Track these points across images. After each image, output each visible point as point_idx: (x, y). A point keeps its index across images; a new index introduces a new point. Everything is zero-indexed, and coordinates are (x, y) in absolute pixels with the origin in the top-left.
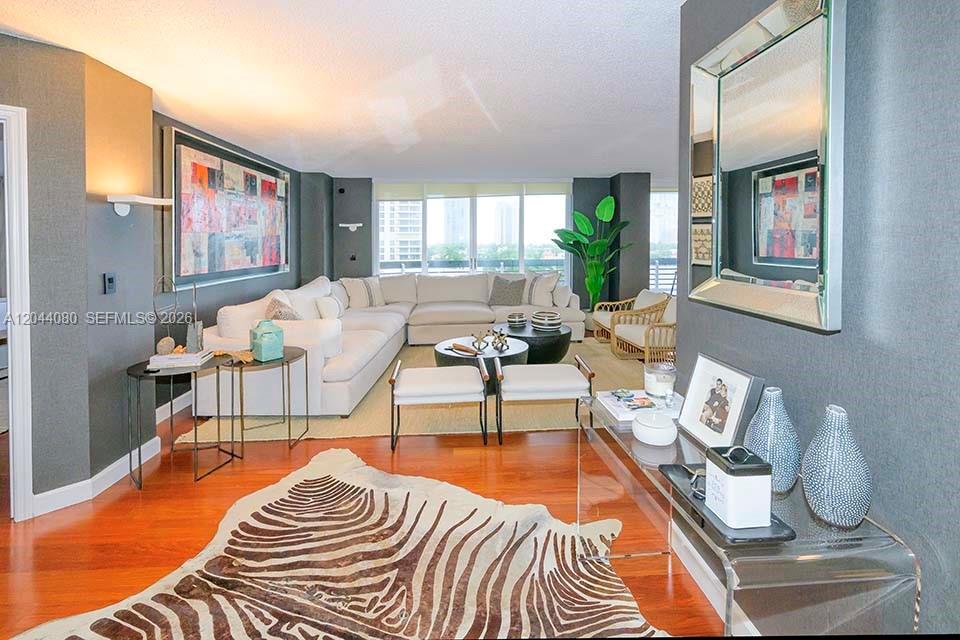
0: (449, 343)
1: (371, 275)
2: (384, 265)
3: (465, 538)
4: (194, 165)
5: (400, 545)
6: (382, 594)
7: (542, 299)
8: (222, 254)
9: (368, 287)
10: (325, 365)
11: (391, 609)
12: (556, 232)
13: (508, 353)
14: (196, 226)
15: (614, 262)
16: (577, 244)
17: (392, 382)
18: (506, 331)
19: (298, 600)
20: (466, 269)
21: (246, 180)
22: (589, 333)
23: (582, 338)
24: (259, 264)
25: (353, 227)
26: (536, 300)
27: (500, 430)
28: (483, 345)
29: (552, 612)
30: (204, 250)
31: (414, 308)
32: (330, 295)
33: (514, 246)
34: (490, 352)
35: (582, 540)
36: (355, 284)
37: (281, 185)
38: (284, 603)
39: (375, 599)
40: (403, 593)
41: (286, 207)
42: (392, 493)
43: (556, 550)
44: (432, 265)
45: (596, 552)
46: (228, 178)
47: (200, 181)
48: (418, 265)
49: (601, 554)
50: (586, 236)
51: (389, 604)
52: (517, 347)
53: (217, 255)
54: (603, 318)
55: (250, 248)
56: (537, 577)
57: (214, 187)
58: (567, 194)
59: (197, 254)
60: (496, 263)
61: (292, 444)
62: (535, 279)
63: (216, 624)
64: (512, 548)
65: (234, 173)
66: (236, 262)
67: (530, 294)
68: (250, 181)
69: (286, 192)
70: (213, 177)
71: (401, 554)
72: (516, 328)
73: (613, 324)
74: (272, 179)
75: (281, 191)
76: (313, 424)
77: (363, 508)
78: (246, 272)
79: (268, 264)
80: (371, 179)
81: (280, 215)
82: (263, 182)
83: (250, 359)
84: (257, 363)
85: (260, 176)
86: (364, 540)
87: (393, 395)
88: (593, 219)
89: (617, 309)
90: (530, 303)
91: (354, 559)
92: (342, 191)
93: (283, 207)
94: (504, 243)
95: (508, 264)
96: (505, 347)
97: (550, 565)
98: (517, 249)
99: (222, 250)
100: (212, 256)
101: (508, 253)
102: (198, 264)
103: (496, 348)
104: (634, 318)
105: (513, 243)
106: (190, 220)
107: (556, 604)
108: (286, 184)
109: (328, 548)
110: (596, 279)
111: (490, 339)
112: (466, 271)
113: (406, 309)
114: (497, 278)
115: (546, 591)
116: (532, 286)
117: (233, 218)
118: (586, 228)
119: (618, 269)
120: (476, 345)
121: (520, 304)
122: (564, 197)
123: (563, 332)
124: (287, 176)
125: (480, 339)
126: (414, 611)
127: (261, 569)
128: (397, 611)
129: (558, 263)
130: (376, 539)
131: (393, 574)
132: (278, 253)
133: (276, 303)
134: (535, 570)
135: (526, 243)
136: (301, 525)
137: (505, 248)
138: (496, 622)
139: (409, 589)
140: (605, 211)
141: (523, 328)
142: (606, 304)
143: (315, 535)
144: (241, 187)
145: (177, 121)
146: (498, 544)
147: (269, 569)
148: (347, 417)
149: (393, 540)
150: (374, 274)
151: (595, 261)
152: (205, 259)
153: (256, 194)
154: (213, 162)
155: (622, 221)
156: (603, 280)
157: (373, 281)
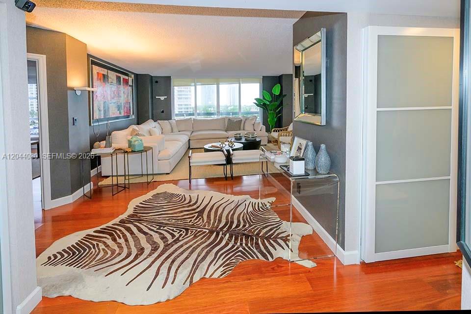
0: (210, 145)
1: (171, 119)
2: (177, 115)
3: (221, 205)
4: (98, 73)
5: (198, 207)
6: (193, 219)
7: (249, 128)
8: (108, 110)
9: (171, 124)
10: (159, 153)
11: (197, 222)
12: (255, 99)
13: (234, 148)
14: (99, 98)
15: (280, 112)
16: (264, 104)
17: (189, 157)
18: (233, 140)
19: (164, 222)
20: (216, 116)
21: (117, 79)
22: (269, 142)
23: (266, 143)
24: (122, 115)
25: (162, 98)
26: (246, 128)
27: (232, 175)
28: (224, 145)
29: (250, 219)
30: (102, 109)
31: (192, 133)
32: (155, 127)
33: (236, 106)
34: (227, 147)
35: (261, 203)
36: (165, 123)
37: (130, 80)
38: (160, 223)
39: (191, 221)
40: (200, 219)
41: (133, 90)
42: (192, 195)
43: (252, 206)
44: (199, 114)
45: (266, 205)
46: (110, 78)
47: (100, 80)
48: (193, 114)
49: (268, 206)
50: (268, 101)
51: (196, 221)
52: (238, 145)
53: (107, 111)
54: (275, 135)
55: (119, 108)
56: (246, 212)
57: (105, 82)
58: (260, 83)
59: (100, 111)
60: (228, 114)
61: (148, 183)
62: (246, 120)
63: (138, 229)
64: (237, 207)
65: (112, 75)
66: (114, 114)
67: (244, 126)
68: (118, 78)
69: (132, 83)
70: (105, 78)
71: (198, 210)
72: (238, 139)
73: (279, 136)
74: (127, 78)
75: (130, 83)
76: (155, 177)
77: (182, 199)
78: (117, 118)
79: (126, 114)
80: (170, 77)
81: (130, 94)
82: (123, 79)
83: (130, 150)
84: (133, 151)
85: (122, 76)
86: (184, 207)
87: (190, 162)
88: (271, 94)
89: (281, 131)
90: (244, 130)
91: (182, 212)
92: (157, 82)
93: (131, 90)
94: (232, 104)
95: (233, 114)
96: (233, 146)
97: (250, 209)
98: (238, 108)
99: (109, 108)
100: (105, 111)
101: (234, 109)
102: (100, 114)
103: (230, 146)
104: (288, 134)
105: (236, 104)
106: (96, 96)
107: (252, 218)
108: (132, 80)
109: (171, 210)
110: (273, 119)
111: (227, 143)
112: (215, 117)
113: (189, 133)
114: (229, 119)
115: (249, 215)
116: (245, 122)
117: (112, 95)
118: (268, 97)
119: (282, 114)
120: (221, 145)
121: (240, 130)
122: (259, 84)
123: (258, 140)
124: (133, 76)
125: (223, 143)
126: (205, 222)
127: (149, 216)
128: (199, 222)
129: (256, 113)
130: (188, 207)
131: (196, 215)
132: (130, 110)
133: (134, 130)
134: (245, 211)
135: (242, 105)
136: (159, 205)
137: (232, 107)
138: (232, 222)
139: (203, 217)
140: (277, 90)
141: (240, 139)
142: (276, 129)
143: (165, 207)
144: (115, 81)
145: (91, 56)
146: (233, 206)
147: (151, 216)
148: (168, 174)
149: (195, 207)
150: (172, 119)
151: (272, 112)
152: (102, 112)
153: (120, 84)
154: (104, 71)
155: (283, 94)
156: (276, 120)
157: (172, 121)
